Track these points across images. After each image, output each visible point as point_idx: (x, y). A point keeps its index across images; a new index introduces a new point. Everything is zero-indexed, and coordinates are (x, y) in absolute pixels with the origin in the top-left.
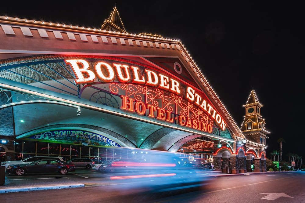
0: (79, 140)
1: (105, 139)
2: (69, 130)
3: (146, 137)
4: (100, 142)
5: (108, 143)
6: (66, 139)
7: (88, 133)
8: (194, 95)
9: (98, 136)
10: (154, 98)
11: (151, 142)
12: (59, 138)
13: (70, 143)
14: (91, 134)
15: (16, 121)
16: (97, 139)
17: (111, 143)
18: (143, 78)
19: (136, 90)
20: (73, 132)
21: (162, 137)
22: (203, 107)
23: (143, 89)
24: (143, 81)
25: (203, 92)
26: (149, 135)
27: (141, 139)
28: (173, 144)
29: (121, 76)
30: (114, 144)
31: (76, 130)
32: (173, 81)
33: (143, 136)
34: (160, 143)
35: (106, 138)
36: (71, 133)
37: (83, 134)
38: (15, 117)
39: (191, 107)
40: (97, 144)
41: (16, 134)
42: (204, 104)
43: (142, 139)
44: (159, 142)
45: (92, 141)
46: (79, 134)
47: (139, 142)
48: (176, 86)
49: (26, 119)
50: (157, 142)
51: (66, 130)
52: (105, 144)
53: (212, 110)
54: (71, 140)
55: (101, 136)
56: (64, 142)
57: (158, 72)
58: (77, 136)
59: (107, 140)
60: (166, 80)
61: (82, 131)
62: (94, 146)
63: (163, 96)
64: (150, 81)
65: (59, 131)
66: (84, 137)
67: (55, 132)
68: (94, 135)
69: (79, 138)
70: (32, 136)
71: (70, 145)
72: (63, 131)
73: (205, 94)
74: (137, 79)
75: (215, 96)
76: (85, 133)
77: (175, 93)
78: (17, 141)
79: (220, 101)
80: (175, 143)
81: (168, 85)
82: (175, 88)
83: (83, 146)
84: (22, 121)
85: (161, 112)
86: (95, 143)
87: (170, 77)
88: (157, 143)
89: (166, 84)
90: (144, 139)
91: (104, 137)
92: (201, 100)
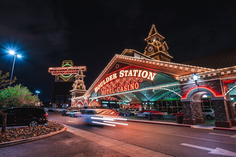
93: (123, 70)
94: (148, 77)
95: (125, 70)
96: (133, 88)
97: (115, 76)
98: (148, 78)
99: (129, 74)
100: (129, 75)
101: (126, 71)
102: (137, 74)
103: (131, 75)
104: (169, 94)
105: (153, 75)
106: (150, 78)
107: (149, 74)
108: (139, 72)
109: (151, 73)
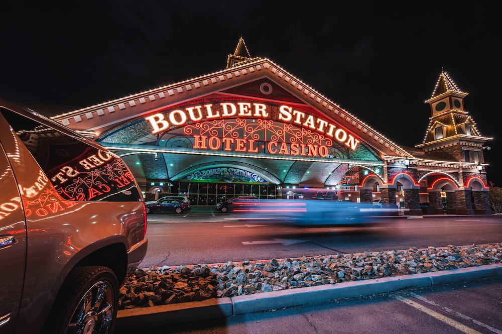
0: (223, 178)
1: (249, 174)
2: (214, 168)
3: (289, 168)
4: (244, 178)
5: (252, 178)
6: (212, 177)
7: (232, 169)
8: (292, 113)
9: (241, 171)
10: (233, 129)
11: (297, 173)
12: (206, 177)
13: (216, 181)
14: (235, 170)
15: (168, 165)
16: (240, 175)
17: (255, 178)
18: (218, 112)
19: (211, 126)
20: (218, 169)
21: (309, 166)
22: (307, 125)
23: (220, 123)
24: (218, 115)
25: (309, 105)
26: (291, 165)
27: (282, 170)
28: (330, 173)
29: (193, 118)
30: (259, 179)
31: (221, 167)
32: (257, 105)
33: (285, 167)
34: (310, 174)
35: (250, 172)
36: (216, 171)
37: (228, 171)
38: (166, 162)
39: (289, 128)
40: (241, 181)
41: (170, 177)
42: (310, 121)
43: (285, 171)
44: (308, 172)
45: (236, 177)
46: (223, 172)
47: (282, 175)
48: (261, 110)
49: (174, 162)
50: (305, 172)
51: (212, 168)
52: (249, 179)
53: (326, 125)
54: (216, 178)
55: (245, 171)
56: (210, 180)
57: (235, 101)
58: (222, 174)
59: (251, 175)
60: (246, 107)
61: (226, 167)
62: (238, 182)
63: (245, 125)
64: (226, 113)
65: (206, 170)
66: (228, 173)
67: (203, 172)
68: (238, 170)
69: (223, 175)
70: (185, 178)
71: (215, 184)
72: (210, 169)
73: (313, 107)
74: (210, 115)
75: (332, 105)
76: (229, 170)
77: (262, 118)
78: (172, 182)
79: (344, 110)
80: (332, 173)
81: (250, 111)
82: (261, 112)
83: (228, 184)
84: (172, 165)
85: (241, 143)
86: (239, 179)
87: (252, 102)
88: (305, 174)
89: (247, 111)
90: (287, 171)
91: (247, 172)
92: (303, 116)
93: (289, 106)
94: (346, 141)
95: (294, 108)
96: (315, 154)
97: (261, 109)
98: (346, 144)
99: (308, 121)
100: (306, 124)
101: (299, 114)
102: (326, 129)
103: (312, 126)
104: (200, 171)
105: (355, 142)
106: (350, 144)
107: (348, 138)
108: (329, 127)
109: (352, 138)
